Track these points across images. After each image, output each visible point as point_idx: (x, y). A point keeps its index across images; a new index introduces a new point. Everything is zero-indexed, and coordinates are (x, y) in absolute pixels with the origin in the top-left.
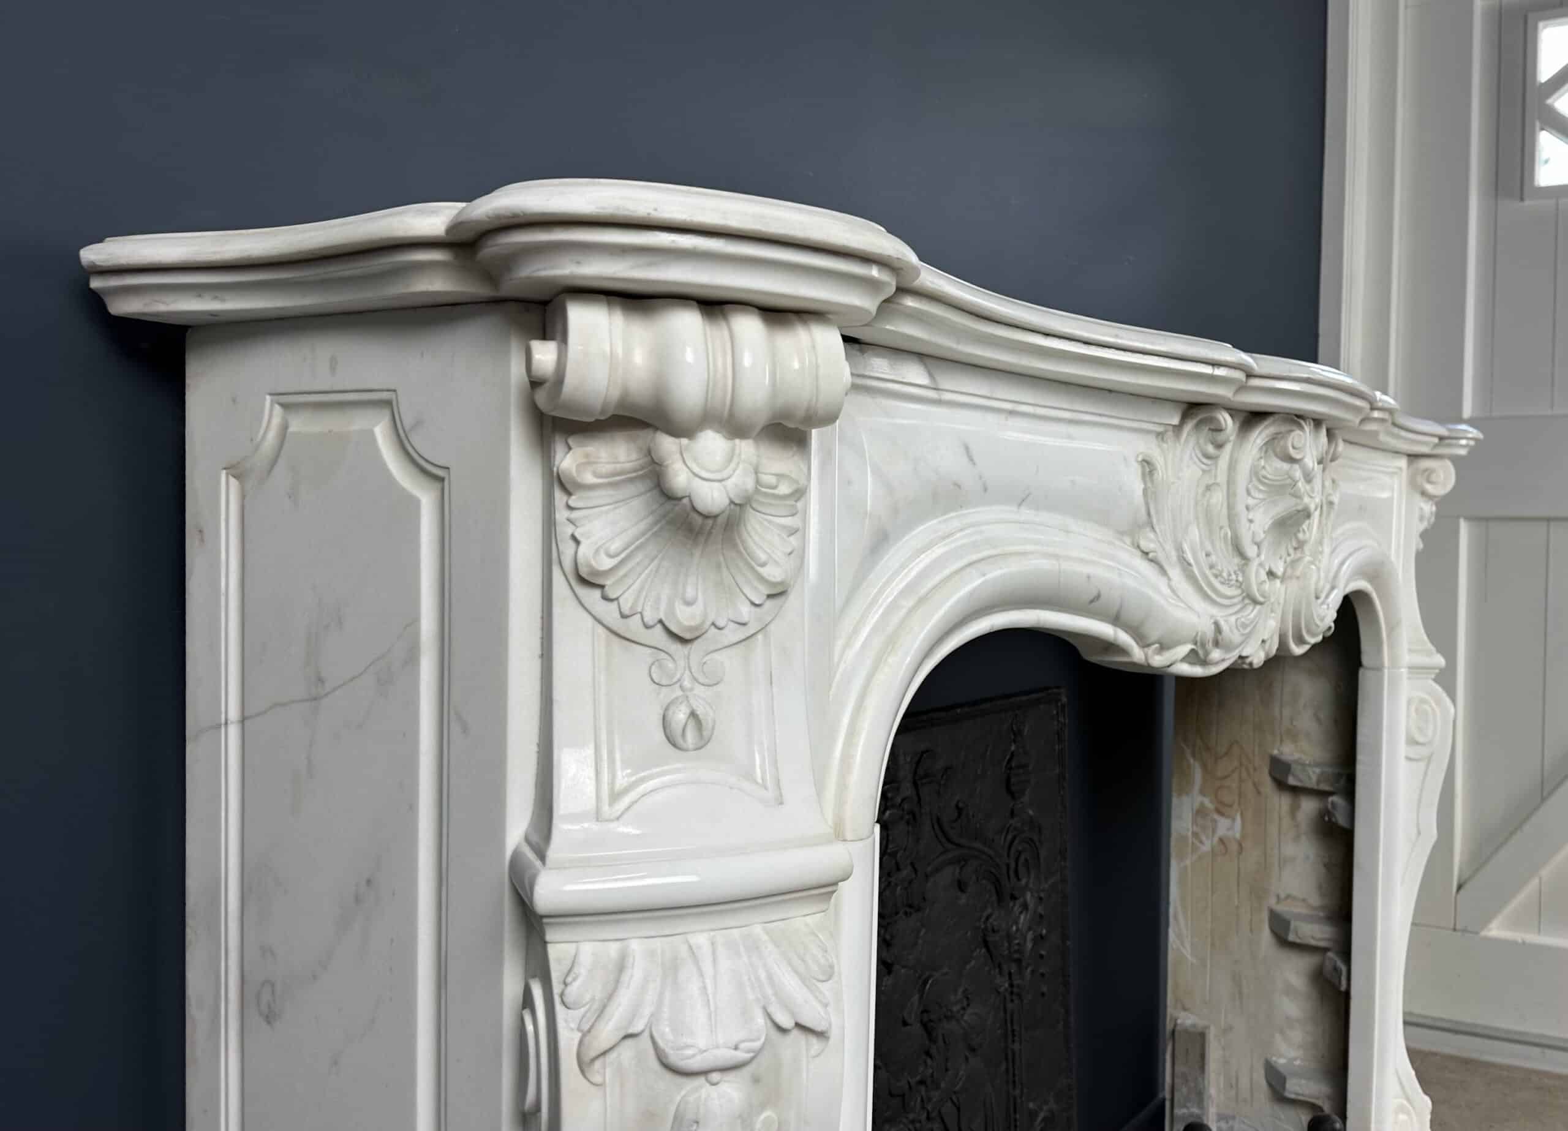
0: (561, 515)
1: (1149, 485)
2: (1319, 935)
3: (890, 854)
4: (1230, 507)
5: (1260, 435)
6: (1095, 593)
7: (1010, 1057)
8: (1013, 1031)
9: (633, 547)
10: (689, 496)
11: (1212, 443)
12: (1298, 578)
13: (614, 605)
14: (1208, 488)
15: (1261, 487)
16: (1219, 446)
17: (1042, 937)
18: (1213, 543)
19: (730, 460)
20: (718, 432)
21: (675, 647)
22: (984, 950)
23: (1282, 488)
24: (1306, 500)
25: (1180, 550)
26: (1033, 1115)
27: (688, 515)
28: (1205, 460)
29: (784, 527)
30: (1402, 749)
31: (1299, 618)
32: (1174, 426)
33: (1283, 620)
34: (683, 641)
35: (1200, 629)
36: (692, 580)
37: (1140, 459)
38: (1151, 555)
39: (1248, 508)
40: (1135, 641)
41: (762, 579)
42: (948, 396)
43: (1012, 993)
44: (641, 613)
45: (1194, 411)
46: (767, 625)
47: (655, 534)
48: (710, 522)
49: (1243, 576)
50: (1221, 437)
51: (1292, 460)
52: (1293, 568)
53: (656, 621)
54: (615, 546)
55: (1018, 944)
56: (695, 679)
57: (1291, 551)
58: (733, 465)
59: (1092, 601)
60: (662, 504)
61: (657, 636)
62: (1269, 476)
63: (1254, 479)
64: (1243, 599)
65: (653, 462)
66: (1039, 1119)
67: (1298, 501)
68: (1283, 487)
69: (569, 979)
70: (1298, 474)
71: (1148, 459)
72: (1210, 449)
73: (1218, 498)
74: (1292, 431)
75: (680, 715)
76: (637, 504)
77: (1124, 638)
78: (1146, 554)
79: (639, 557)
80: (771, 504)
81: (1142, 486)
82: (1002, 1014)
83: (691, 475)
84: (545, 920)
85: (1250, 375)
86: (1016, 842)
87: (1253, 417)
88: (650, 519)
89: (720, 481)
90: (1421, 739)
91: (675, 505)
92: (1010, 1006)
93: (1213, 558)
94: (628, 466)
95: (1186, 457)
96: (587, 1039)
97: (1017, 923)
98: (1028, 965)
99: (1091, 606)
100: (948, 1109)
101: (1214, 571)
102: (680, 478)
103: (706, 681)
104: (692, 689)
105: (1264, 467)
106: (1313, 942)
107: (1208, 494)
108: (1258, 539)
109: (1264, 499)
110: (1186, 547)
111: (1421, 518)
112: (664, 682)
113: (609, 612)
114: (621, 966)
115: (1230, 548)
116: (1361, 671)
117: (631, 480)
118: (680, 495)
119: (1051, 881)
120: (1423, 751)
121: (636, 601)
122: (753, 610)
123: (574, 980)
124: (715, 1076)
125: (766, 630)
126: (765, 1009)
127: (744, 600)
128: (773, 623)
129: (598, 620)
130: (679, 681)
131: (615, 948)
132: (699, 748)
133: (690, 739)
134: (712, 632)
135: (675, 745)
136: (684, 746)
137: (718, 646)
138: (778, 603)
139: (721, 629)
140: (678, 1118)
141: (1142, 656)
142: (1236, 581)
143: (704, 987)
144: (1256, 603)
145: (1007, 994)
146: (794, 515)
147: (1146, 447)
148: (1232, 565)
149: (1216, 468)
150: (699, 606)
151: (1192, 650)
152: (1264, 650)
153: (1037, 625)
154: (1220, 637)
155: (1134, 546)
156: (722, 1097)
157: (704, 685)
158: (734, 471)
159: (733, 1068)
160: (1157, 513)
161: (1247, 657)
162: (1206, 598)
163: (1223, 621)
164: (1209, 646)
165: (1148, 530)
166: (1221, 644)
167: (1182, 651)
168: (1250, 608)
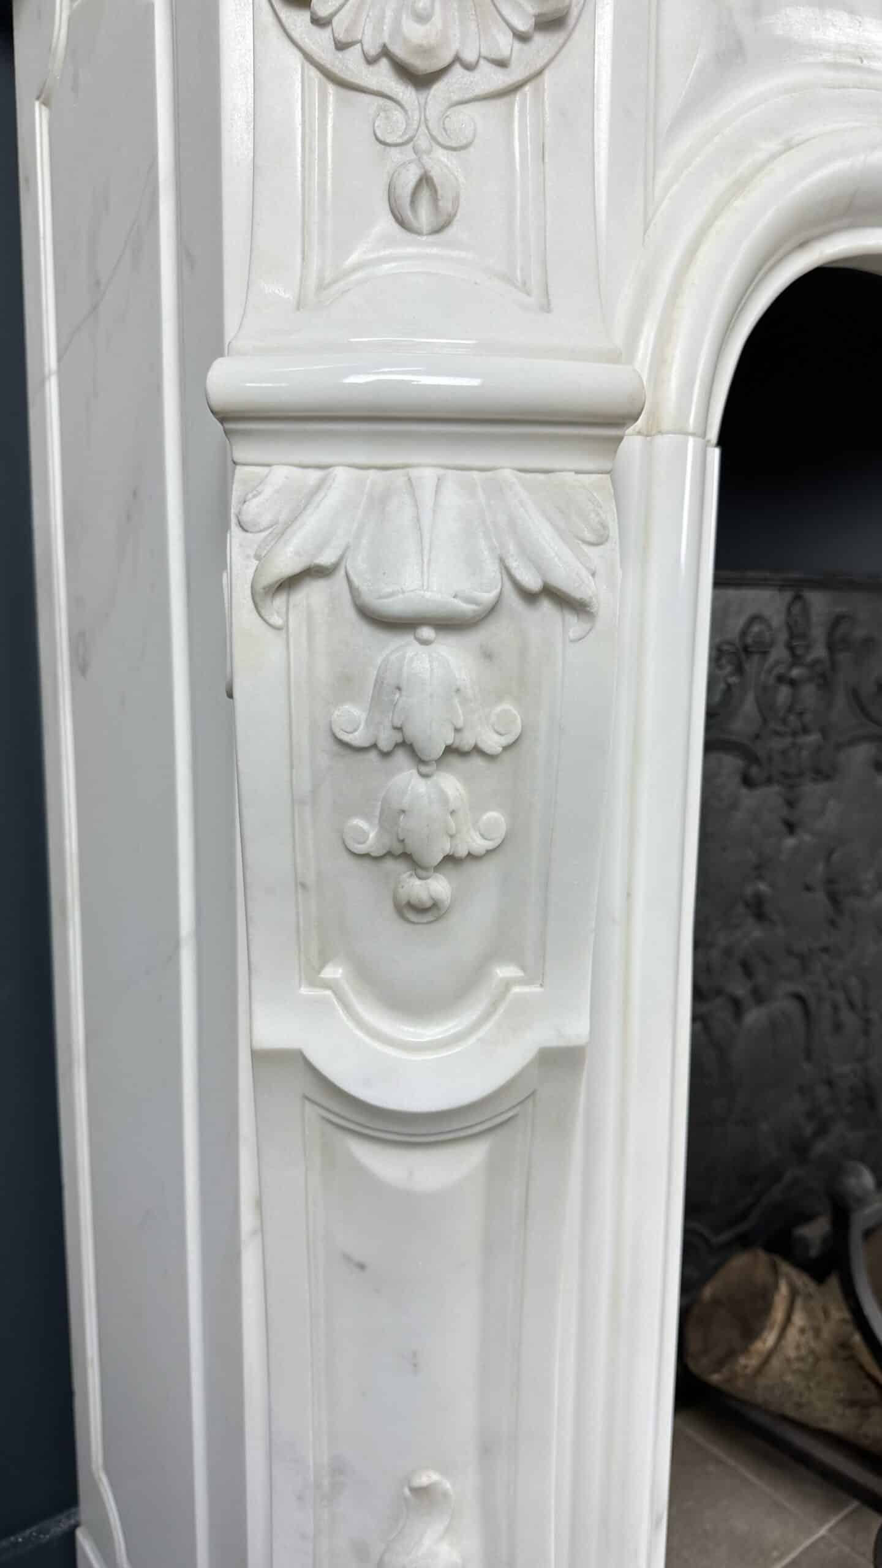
13: (325, 35)
21: (405, 92)
34: (419, 80)
44: (360, 42)
56: (434, 138)
61: (382, 77)
75: (411, 177)
96: (265, 565)
103: (451, 143)
104: (429, 152)
112: (390, 139)
113: (319, 42)
114: (317, 490)
121: (354, 22)
122: (517, 45)
123: (254, 496)
124: (426, 632)
125: (539, 79)
126: (502, 560)
127: (503, 24)
128: (547, 74)
129: (308, 57)
130: (411, 139)
131: (314, 476)
132: (437, 230)
133: (424, 216)
134: (458, 69)
135: (401, 222)
136: (415, 224)
137: (468, 96)
138: (558, 38)
139: (469, 67)
140: (379, 683)
143: (418, 520)
150: (435, 21)
156: (436, 662)
157: (444, 147)
159: (452, 625)
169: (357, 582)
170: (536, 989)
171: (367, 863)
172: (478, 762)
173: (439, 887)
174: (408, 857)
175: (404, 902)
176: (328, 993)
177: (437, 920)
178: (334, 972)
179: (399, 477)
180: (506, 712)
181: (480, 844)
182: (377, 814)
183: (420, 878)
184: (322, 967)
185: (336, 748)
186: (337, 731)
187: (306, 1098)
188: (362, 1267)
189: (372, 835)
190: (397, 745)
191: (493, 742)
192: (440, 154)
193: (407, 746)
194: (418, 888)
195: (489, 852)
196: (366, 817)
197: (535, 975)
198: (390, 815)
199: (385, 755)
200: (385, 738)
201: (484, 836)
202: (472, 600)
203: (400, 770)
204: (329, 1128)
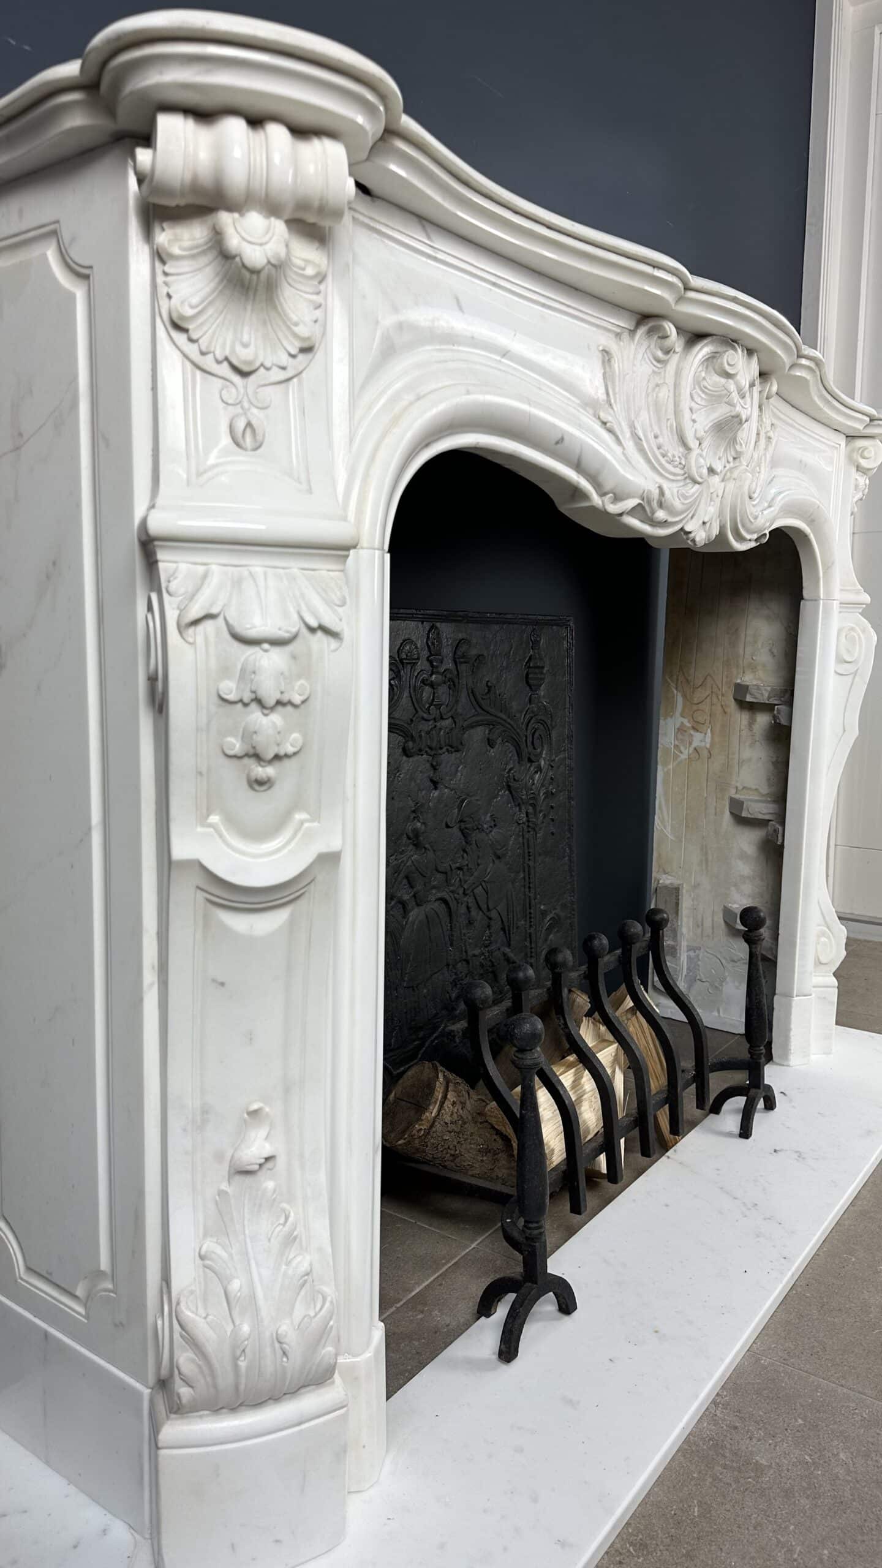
0: (161, 279)
1: (608, 369)
2: (765, 811)
3: (435, 705)
4: (676, 405)
5: (703, 350)
6: (560, 436)
7: (527, 870)
8: (529, 853)
9: (207, 302)
10: (240, 255)
11: (661, 350)
12: (734, 479)
13: (195, 346)
14: (657, 385)
15: (703, 395)
16: (667, 352)
17: (552, 794)
18: (660, 428)
19: (267, 232)
20: (261, 213)
21: (236, 379)
22: (507, 792)
23: (717, 398)
24: (738, 408)
25: (632, 427)
26: (544, 913)
27: (240, 272)
28: (656, 363)
29: (311, 301)
30: (832, 665)
31: (736, 514)
32: (630, 330)
33: (721, 513)
34: (244, 374)
35: (646, 488)
36: (246, 329)
37: (601, 348)
38: (608, 425)
39: (691, 410)
40: (594, 488)
41: (295, 335)
42: (440, 256)
43: (528, 826)
44: (214, 352)
45: (645, 321)
47: (221, 291)
48: (255, 277)
49: (686, 461)
50: (668, 343)
51: (728, 376)
52: (731, 473)
53: (223, 358)
54: (195, 300)
55: (533, 793)
56: (251, 403)
57: (731, 459)
58: (270, 234)
59: (557, 443)
60: (223, 266)
61: (225, 370)
62: (709, 387)
63: (697, 387)
64: (686, 478)
65: (218, 234)
66: (548, 918)
67: (734, 409)
68: (720, 396)
69: (172, 579)
70: (732, 387)
71: (607, 349)
72: (660, 354)
73: (665, 393)
74: (727, 351)
75: (241, 424)
76: (209, 271)
77: (585, 484)
78: (604, 423)
79: (210, 311)
80: (300, 282)
81: (602, 371)
82: (521, 839)
83: (240, 239)
84: (156, 543)
85: (687, 288)
86: (534, 720)
87: (695, 337)
88: (217, 280)
89: (261, 245)
90: (848, 659)
91: (231, 264)
92: (527, 836)
93: (660, 440)
94: (202, 241)
95: (640, 356)
96: (183, 613)
97: (532, 778)
98: (541, 811)
99: (556, 446)
100: (479, 890)
101: (661, 451)
102: (233, 242)
103: (260, 405)
104: (249, 409)
105: (704, 379)
106: (760, 817)
107: (657, 389)
108: (699, 435)
109: (705, 406)
110: (639, 425)
111: (856, 487)
112: (230, 402)
113: (192, 350)
114: (205, 576)
115: (675, 436)
116: (802, 602)
117: (203, 252)
118: (234, 252)
119: (561, 756)
120: (850, 668)
121: (210, 342)
122: (291, 359)
123: (175, 579)
124: (266, 646)
125: (301, 376)
126: (299, 613)
127: (283, 350)
128: (304, 373)
129: (185, 356)
130: (240, 402)
131: (201, 569)
132: (255, 449)
133: (248, 441)
134: (262, 370)
135: (238, 444)
136: (244, 445)
137: (267, 382)
138: (308, 356)
139: (268, 369)
140: (243, 670)
141: (600, 502)
142: (680, 463)
143: (258, 593)
144: (695, 482)
145: (525, 827)
146: (318, 293)
147: (606, 340)
148: (676, 451)
149: (665, 371)
150: (252, 348)
151: (639, 504)
152: (705, 531)
153: (513, 454)
154: (663, 500)
155: (595, 416)
156: (271, 660)
157: (258, 408)
158: (271, 239)
159: (277, 642)
160: (615, 394)
161: (690, 533)
162: (654, 468)
163: (666, 486)
164: (655, 504)
165: (607, 406)
166: (664, 505)
167: (631, 503)
168: (690, 485)
169: (231, 621)
170: (316, 824)
171: (235, 761)
172: (289, 708)
173: (270, 771)
174: (257, 757)
175: (253, 780)
176: (212, 830)
177: (270, 788)
178: (214, 819)
179: (245, 572)
180: (302, 685)
181: (291, 750)
182: (241, 734)
183: (262, 766)
184: (208, 816)
185: (221, 702)
186: (221, 693)
187: (198, 887)
188: (222, 984)
189: (238, 746)
190: (252, 700)
191: (297, 699)
192: (255, 411)
193: (259, 701)
194: (260, 772)
195: (295, 754)
196: (235, 736)
197: (315, 817)
198: (248, 735)
199: (246, 705)
200: (247, 696)
201: (292, 745)
202: (288, 632)
203: (252, 712)
204: (208, 905)
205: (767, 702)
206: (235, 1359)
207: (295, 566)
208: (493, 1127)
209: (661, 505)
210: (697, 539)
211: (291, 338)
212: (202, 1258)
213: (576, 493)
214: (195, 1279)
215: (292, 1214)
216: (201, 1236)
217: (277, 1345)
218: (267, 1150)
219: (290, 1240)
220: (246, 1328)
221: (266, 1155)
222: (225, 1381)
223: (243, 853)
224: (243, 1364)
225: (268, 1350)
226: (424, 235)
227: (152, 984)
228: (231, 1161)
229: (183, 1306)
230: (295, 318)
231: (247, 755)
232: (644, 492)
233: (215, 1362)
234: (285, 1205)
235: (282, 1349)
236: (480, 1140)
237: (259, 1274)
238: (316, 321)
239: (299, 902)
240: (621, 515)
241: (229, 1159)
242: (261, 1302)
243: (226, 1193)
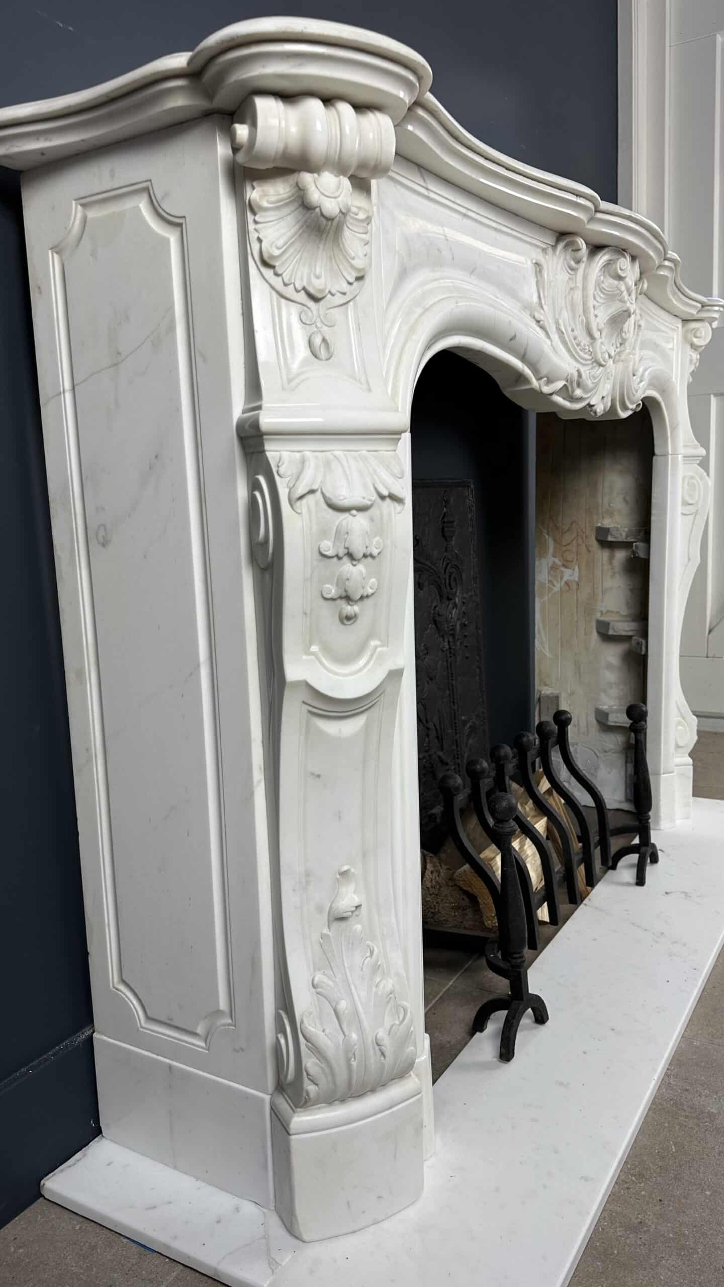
0: (251, 226)
1: (539, 278)
2: (628, 629)
4: (585, 304)
5: (603, 258)
6: (513, 334)
7: (451, 687)
8: (452, 674)
9: (289, 244)
10: (320, 207)
11: (574, 260)
12: (622, 361)
13: (279, 279)
14: (572, 289)
15: (602, 296)
16: (578, 262)
17: (465, 625)
18: (575, 324)
19: (338, 188)
20: (332, 173)
21: (311, 304)
22: (434, 626)
23: (612, 296)
24: (628, 304)
25: (557, 323)
26: (465, 723)
27: (318, 219)
28: (570, 271)
29: (362, 240)
30: (680, 509)
31: (623, 387)
32: (552, 246)
33: (614, 388)
34: (316, 300)
35: (569, 372)
36: (318, 264)
37: (534, 261)
38: (541, 322)
39: (594, 307)
40: (534, 374)
41: (352, 267)
42: (432, 195)
43: (450, 652)
44: (294, 284)
45: (563, 237)
46: (356, 296)
47: (300, 236)
48: (330, 223)
49: (593, 349)
50: (579, 254)
51: (620, 278)
52: (620, 356)
53: (302, 288)
54: (280, 243)
55: (452, 626)
56: (322, 322)
57: (618, 345)
58: (340, 190)
59: (511, 340)
60: (304, 216)
61: (302, 297)
62: (606, 288)
63: (597, 288)
64: (592, 363)
65: (300, 189)
66: (468, 726)
67: (624, 305)
68: (615, 295)
69: (280, 464)
70: (623, 288)
71: (538, 262)
72: (573, 263)
73: (578, 295)
74: (619, 258)
75: (317, 340)
76: (290, 220)
77: (527, 371)
78: (538, 322)
79: (291, 250)
80: (356, 225)
81: (536, 280)
82: (445, 663)
83: (319, 193)
84: (265, 437)
85: (597, 211)
86: (449, 566)
87: (596, 248)
88: (297, 227)
89: (335, 198)
90: (691, 502)
91: (311, 214)
92: (449, 660)
93: (576, 333)
94: (286, 196)
95: (559, 268)
96: (292, 490)
97: (451, 613)
98: (458, 639)
99: (509, 343)
101: (577, 341)
102: (314, 196)
103: (329, 324)
104: (321, 327)
105: (603, 281)
106: (624, 633)
107: (572, 292)
108: (600, 327)
109: (604, 303)
110: (561, 322)
111: (691, 362)
112: (308, 322)
113: (277, 282)
114: (303, 461)
115: (585, 329)
116: (654, 458)
117: (286, 204)
118: (314, 204)
119: (470, 594)
120: (692, 509)
121: (291, 277)
122: (349, 286)
123: (282, 464)
124: (354, 512)
125: (355, 299)
126: (373, 485)
127: (344, 280)
128: (358, 298)
129: (272, 287)
130: (315, 322)
131: (298, 455)
132: (327, 359)
133: (323, 353)
134: (329, 296)
135: (316, 356)
136: (320, 357)
137: (333, 305)
138: (361, 283)
139: (333, 295)
140: (338, 532)
141: (538, 385)
142: (589, 351)
143: (345, 472)
144: (600, 365)
145: (448, 652)
146: (366, 233)
147: (538, 256)
148: (585, 341)
149: (576, 277)
150: (323, 280)
151: (565, 385)
152: (603, 404)
153: (482, 350)
154: (581, 380)
155: (531, 315)
156: (358, 523)
157: (327, 326)
158: (341, 193)
159: (362, 509)
160: (544, 297)
161: (593, 406)
162: (572, 356)
163: (582, 370)
164: (575, 385)
165: (539, 308)
166: (581, 385)
167: (560, 384)
168: (597, 368)
169: (328, 495)
170: (385, 649)
171: (330, 602)
172: (369, 559)
173: (355, 609)
174: (348, 598)
175: (344, 616)
176: (313, 657)
177: (356, 619)
178: (314, 648)
179: (330, 455)
180: (378, 540)
181: (370, 591)
182: (335, 581)
183: (351, 605)
184: (310, 647)
185: (320, 558)
186: (321, 550)
187: (303, 702)
188: (319, 776)
189: (333, 591)
190: (345, 555)
191: (375, 552)
192: (325, 328)
193: (350, 555)
194: (349, 609)
195: (373, 594)
196: (332, 584)
197: (385, 644)
198: (341, 581)
199: (339, 558)
200: (342, 552)
201: (371, 588)
202: (370, 500)
203: (344, 564)
204: (309, 715)
205: (625, 540)
206: (348, 1061)
207: (363, 448)
208: (461, 889)
209: (579, 385)
210: (598, 410)
211: (350, 270)
212: (314, 986)
213: (520, 377)
214: (311, 1004)
215: (376, 949)
216: (312, 970)
217: (377, 1048)
218: (356, 900)
219: (376, 968)
220: (354, 1036)
221: (356, 905)
222: (342, 1077)
223: (336, 674)
224: (354, 1063)
225: (371, 1052)
226: (422, 181)
227: (259, 782)
228: (329, 912)
229: (305, 1022)
230: (353, 254)
231: (341, 598)
232: (568, 375)
233: (334, 1063)
234: (368, 942)
235: (380, 1050)
236: (452, 900)
237: (359, 996)
238: (365, 255)
239: (373, 709)
240: (551, 394)
241: (327, 909)
242: (363, 1016)
243: (328, 936)
